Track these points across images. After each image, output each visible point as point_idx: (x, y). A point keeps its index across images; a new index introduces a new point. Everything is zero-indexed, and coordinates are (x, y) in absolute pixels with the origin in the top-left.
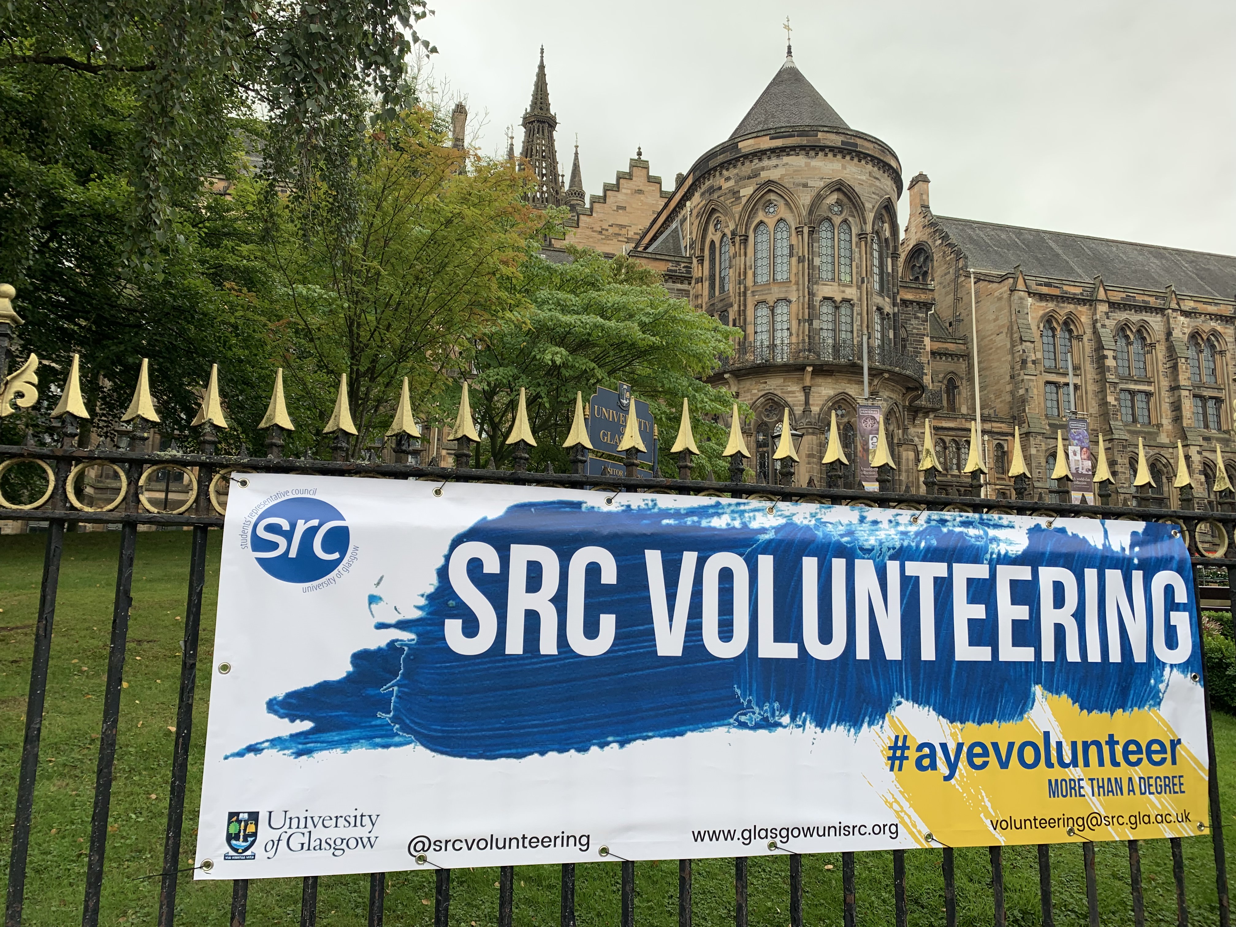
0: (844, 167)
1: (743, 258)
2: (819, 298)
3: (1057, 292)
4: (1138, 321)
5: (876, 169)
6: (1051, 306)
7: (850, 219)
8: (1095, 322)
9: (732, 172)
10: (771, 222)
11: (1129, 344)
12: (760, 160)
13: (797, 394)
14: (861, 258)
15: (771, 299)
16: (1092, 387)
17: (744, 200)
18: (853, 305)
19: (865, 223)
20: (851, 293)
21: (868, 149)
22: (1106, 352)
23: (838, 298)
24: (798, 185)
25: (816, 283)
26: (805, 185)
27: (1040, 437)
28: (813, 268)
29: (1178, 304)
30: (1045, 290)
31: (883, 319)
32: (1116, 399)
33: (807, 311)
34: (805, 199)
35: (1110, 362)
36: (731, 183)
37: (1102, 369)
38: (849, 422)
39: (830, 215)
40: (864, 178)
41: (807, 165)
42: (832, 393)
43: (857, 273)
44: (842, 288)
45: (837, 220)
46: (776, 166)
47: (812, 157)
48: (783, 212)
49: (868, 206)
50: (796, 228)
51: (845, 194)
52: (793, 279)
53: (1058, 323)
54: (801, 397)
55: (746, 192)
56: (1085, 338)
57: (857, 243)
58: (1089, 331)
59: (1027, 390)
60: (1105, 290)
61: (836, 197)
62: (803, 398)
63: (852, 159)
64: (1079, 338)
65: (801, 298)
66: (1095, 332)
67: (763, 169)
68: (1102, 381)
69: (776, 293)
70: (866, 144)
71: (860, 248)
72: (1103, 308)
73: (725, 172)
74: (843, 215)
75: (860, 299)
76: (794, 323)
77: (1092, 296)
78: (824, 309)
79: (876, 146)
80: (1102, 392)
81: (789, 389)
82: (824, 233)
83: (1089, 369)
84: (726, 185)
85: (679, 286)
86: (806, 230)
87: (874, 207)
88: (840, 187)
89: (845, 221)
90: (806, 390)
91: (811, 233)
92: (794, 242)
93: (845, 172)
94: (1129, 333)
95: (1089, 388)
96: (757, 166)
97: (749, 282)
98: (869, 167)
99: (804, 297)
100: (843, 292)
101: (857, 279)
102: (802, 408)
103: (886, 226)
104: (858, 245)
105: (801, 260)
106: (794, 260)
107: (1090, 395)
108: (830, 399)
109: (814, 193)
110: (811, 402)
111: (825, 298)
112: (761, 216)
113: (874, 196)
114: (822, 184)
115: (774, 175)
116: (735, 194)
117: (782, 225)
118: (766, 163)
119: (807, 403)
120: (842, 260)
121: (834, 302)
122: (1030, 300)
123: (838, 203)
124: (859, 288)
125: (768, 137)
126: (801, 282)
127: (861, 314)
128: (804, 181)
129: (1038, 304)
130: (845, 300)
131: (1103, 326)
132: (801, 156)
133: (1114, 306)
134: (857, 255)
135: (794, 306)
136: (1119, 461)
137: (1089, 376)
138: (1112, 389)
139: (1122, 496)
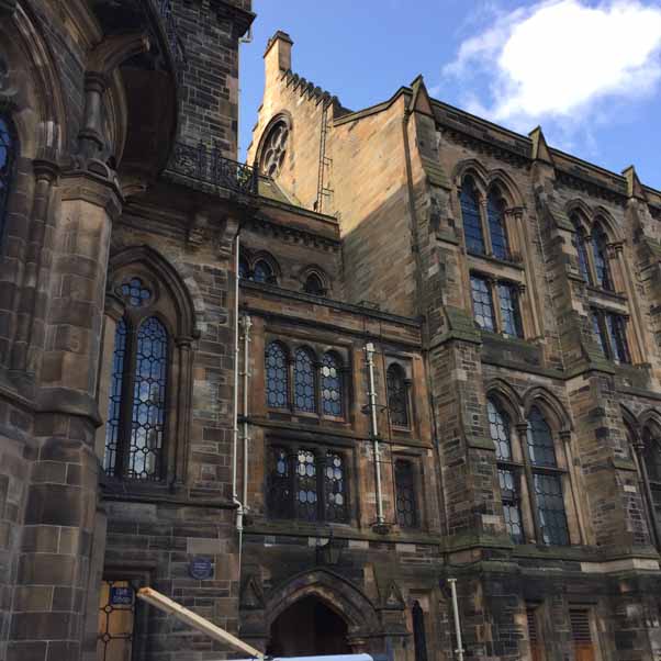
6: (472, 153)
8: (538, 191)
16: (545, 288)
37: (556, 259)
56: (526, 213)
58: (531, 203)
64: (516, 212)
66: (540, 205)
72: (547, 173)
77: (529, 154)
80: (562, 296)
83: (537, 260)
107: (542, 302)
122: (438, 135)
137: (537, 271)
139: (622, 475)
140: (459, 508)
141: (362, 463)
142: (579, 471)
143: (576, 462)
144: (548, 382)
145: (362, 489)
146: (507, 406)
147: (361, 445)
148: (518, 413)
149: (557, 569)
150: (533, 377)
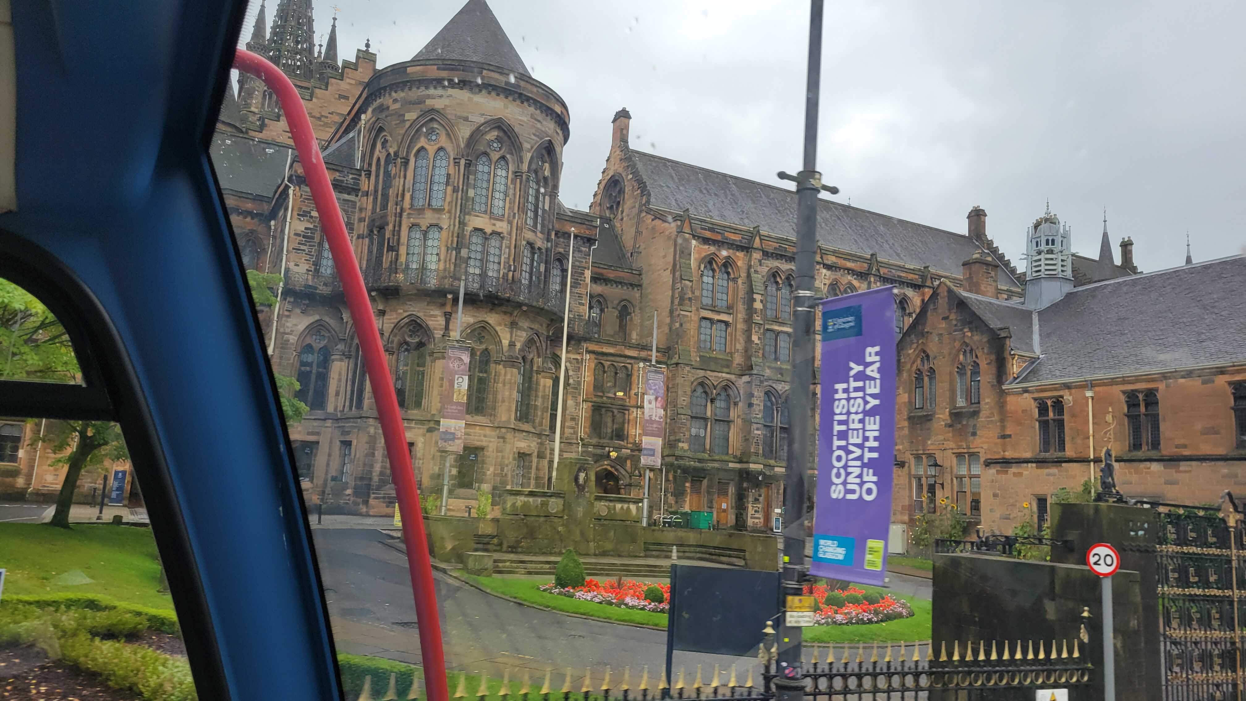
0: (506, 107)
1: (402, 180)
2: (469, 229)
3: (719, 238)
4: (788, 270)
5: (538, 112)
6: (712, 249)
7: (508, 156)
8: (750, 267)
9: (400, 95)
10: (431, 149)
11: (778, 289)
12: (427, 88)
13: (439, 318)
14: (515, 195)
15: (424, 223)
16: (741, 326)
17: (408, 124)
18: (503, 238)
19: (522, 162)
20: (502, 227)
21: (532, 92)
22: (755, 296)
23: (488, 230)
24: (460, 117)
25: (469, 214)
26: (466, 119)
27: (688, 368)
28: (467, 199)
29: (822, 258)
30: (708, 234)
31: (533, 254)
32: (759, 339)
33: (455, 239)
34: (464, 132)
35: (758, 305)
36: (397, 106)
37: (750, 311)
38: (486, 349)
39: (488, 150)
40: (525, 119)
41: (470, 99)
42: (471, 320)
43: (509, 208)
44: (493, 221)
45: (495, 156)
46: (441, 96)
47: (476, 93)
48: (443, 141)
49: (526, 146)
50: (454, 159)
51: (504, 131)
52: (447, 208)
53: (717, 265)
54: (442, 321)
55: (411, 116)
56: (740, 281)
57: (512, 180)
58: (744, 275)
59: (681, 325)
60: (761, 239)
61: (496, 133)
62: (444, 323)
63: (514, 100)
64: (735, 280)
65: (452, 227)
66: (749, 276)
67: (429, 97)
68: (749, 320)
69: (429, 218)
70: (529, 86)
71: (515, 185)
72: (757, 255)
73: (393, 94)
74: (501, 152)
75: (510, 234)
76: (443, 249)
77: (749, 243)
78: (474, 240)
79: (540, 90)
80: (748, 333)
81: (432, 313)
82: (482, 168)
83: (741, 308)
84: (394, 107)
85: (346, 196)
86: (463, 162)
87: (532, 147)
88: (499, 125)
89: (503, 158)
90: (448, 317)
91: (468, 165)
92: (451, 172)
93: (507, 111)
94: (778, 279)
95: (739, 326)
96: (424, 93)
97: (407, 203)
98: (532, 109)
99: (454, 226)
100: (494, 225)
101: (509, 214)
102: (442, 333)
103: (547, 165)
104: (513, 182)
105: (456, 190)
106: (450, 189)
107: (738, 333)
108: (469, 326)
109: (474, 128)
110: (451, 327)
111: (476, 229)
112: (422, 142)
113: (533, 137)
114: (482, 120)
115: (438, 104)
116: (401, 117)
117: (442, 154)
118: (432, 91)
119: (447, 328)
120: (497, 195)
121: (485, 233)
122: (694, 242)
123: (498, 139)
124: (510, 222)
125: (435, 67)
126: (453, 211)
127: (509, 248)
128: (465, 115)
129: (701, 246)
130: (494, 233)
131: (756, 272)
132: (465, 91)
133: (766, 254)
134: (511, 192)
135: (444, 234)
136: (756, 394)
137: (739, 315)
138: (757, 329)
139: (755, 426)
140: (672, 438)
141: (631, 417)
142: (740, 421)
143: (738, 417)
144: (732, 377)
145: (630, 428)
146: (707, 390)
147: (632, 409)
148: (712, 393)
149: (716, 465)
150: (724, 375)
